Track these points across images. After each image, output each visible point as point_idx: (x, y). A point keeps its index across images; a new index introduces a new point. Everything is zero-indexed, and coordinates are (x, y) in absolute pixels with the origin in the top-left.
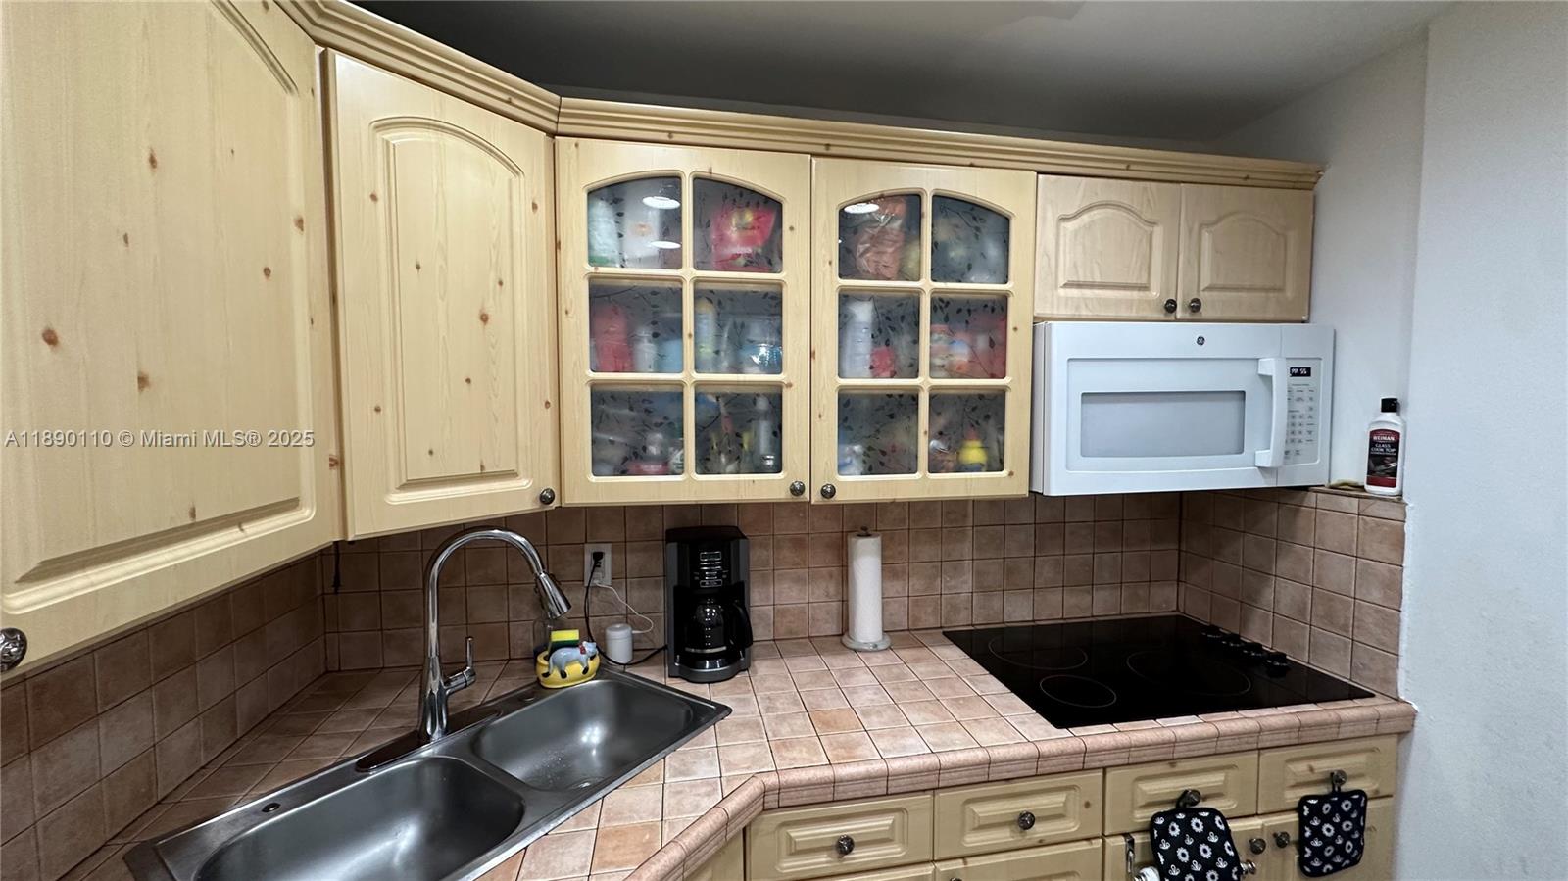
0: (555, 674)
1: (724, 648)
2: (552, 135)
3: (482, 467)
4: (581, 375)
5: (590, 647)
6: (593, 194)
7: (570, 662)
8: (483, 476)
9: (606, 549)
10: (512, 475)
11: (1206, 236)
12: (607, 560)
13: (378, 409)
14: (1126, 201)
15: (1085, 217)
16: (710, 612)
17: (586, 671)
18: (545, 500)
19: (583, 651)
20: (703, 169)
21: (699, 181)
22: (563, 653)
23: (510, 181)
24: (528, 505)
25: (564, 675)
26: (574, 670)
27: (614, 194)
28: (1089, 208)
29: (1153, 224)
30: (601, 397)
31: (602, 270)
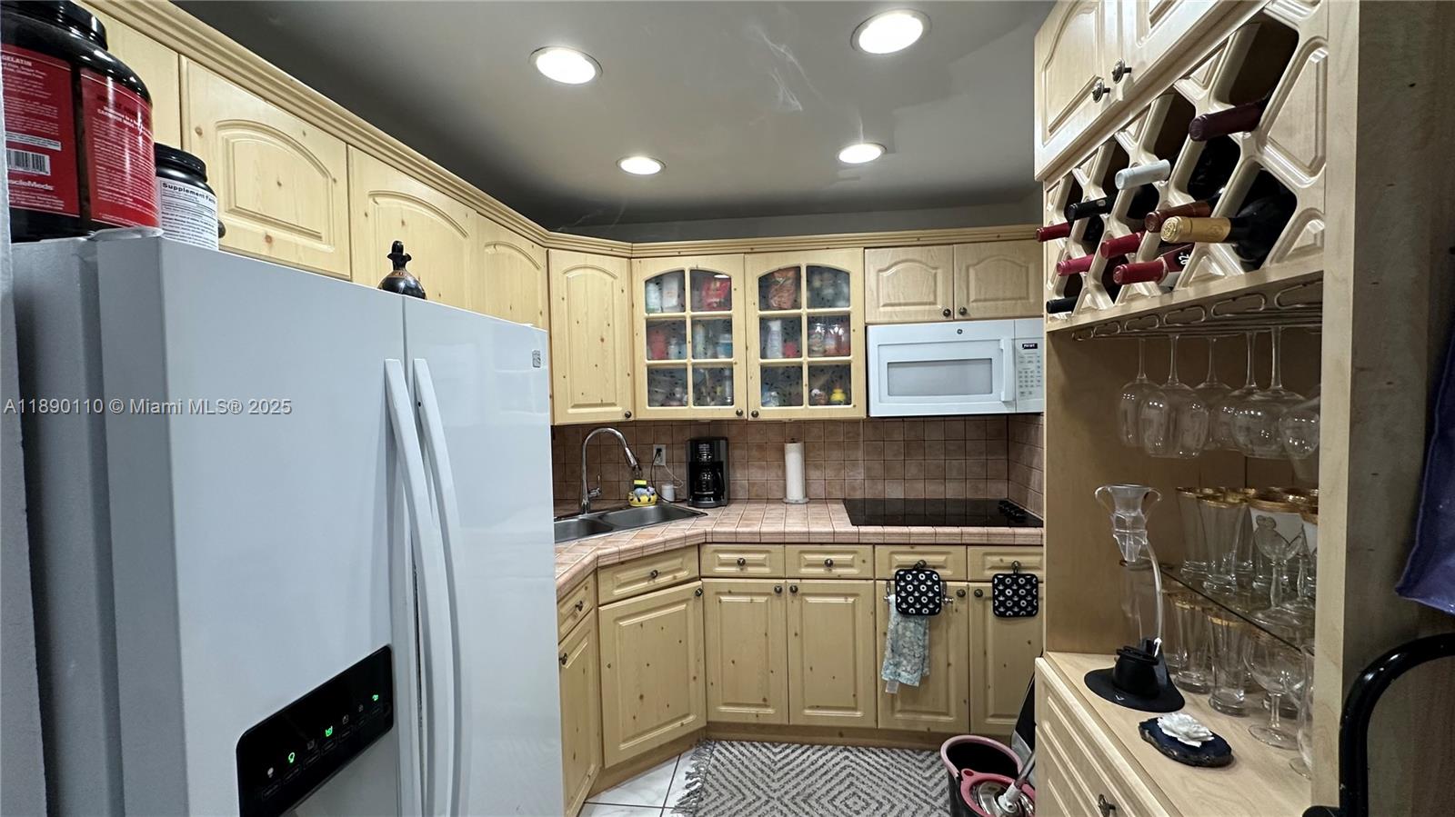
0: (636, 499)
1: (713, 494)
2: (631, 258)
3: (602, 401)
4: (643, 362)
5: (651, 489)
6: (647, 282)
7: (642, 495)
8: (602, 405)
9: (663, 447)
10: (613, 404)
11: (972, 272)
12: (664, 452)
13: (565, 377)
14: (919, 259)
15: (894, 269)
16: (707, 477)
17: (649, 500)
18: (628, 416)
19: (649, 490)
20: (694, 267)
21: (692, 271)
22: (639, 490)
23: (612, 283)
24: (621, 418)
25: (639, 500)
26: (644, 499)
27: (658, 280)
28: (896, 264)
29: (936, 268)
30: (652, 372)
31: (651, 315)
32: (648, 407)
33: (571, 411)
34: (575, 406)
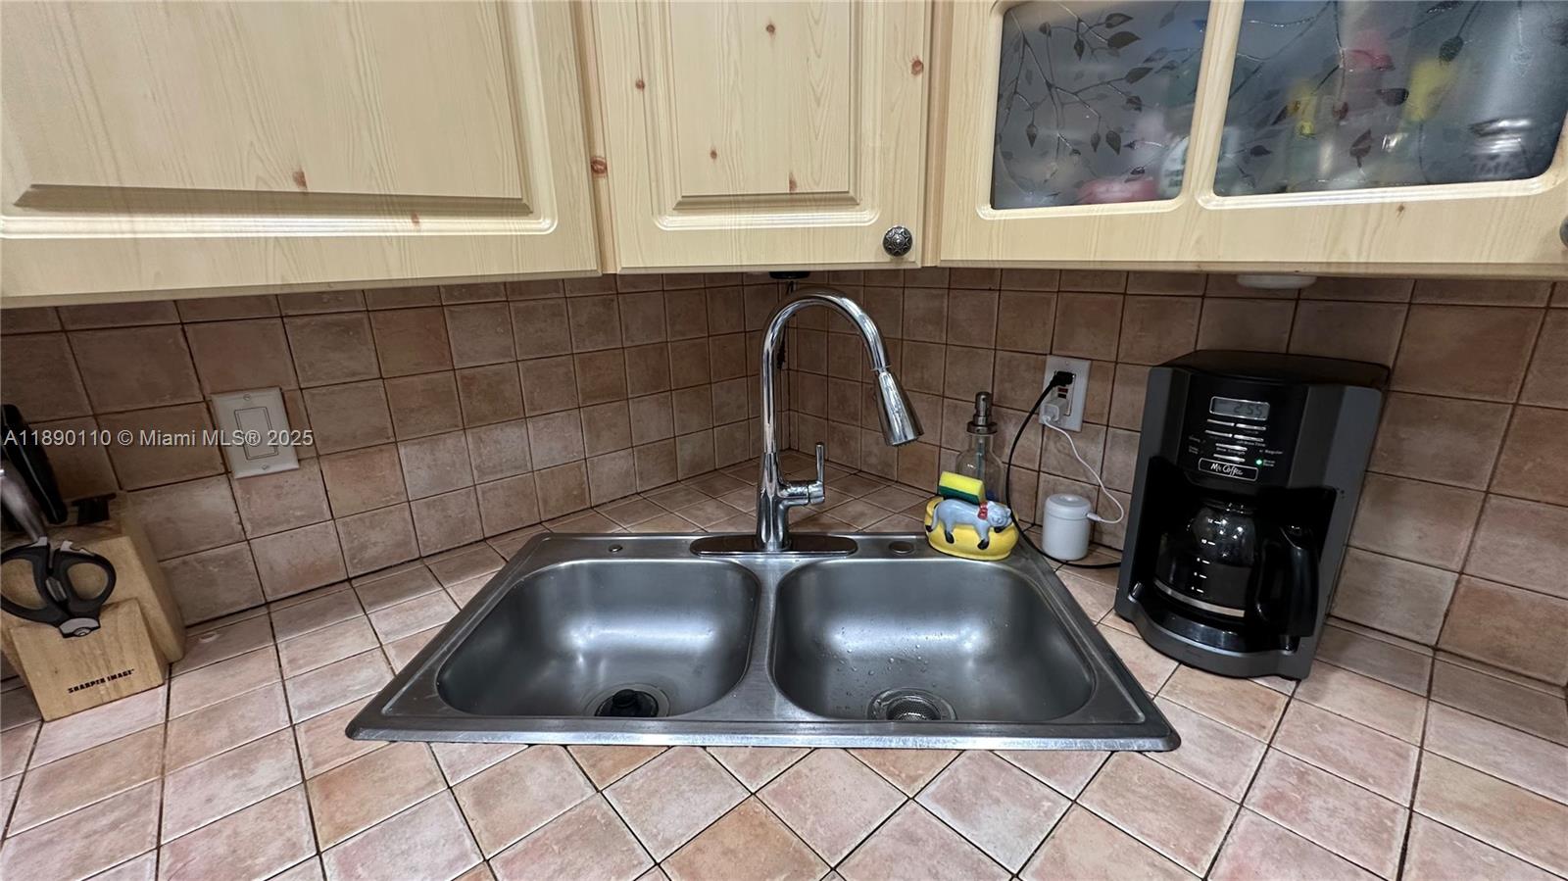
1: (1240, 613)
3: (792, 184)
5: (995, 511)
7: (962, 524)
8: (793, 199)
9: (1080, 370)
10: (842, 200)
12: (1078, 389)
13: (641, 85)
16: (1225, 529)
17: (983, 545)
18: (897, 246)
19: (983, 515)
22: (954, 506)
24: (869, 255)
25: (950, 539)
26: (968, 537)
32: (987, 212)
33: (676, 222)
34: (691, 204)
